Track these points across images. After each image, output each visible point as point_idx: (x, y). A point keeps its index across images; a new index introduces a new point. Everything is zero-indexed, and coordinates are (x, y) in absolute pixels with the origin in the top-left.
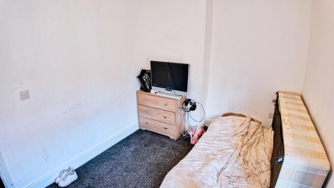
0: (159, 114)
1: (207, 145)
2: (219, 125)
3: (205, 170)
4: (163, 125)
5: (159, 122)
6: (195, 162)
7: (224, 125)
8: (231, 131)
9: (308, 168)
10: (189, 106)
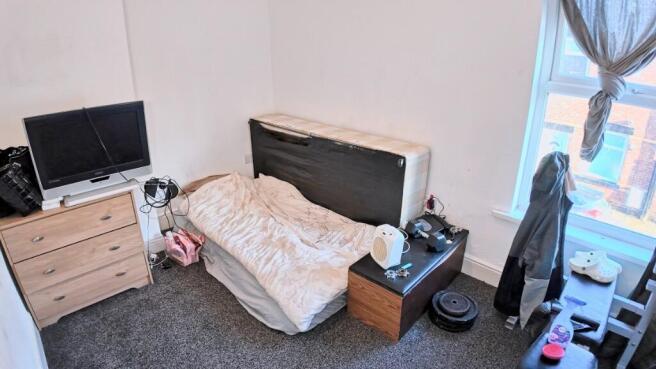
0: (94, 251)
1: (241, 235)
2: (204, 206)
3: (302, 252)
4: (112, 271)
5: (97, 273)
6: (275, 258)
7: (213, 201)
8: (232, 204)
9: (420, 157)
10: (161, 194)
